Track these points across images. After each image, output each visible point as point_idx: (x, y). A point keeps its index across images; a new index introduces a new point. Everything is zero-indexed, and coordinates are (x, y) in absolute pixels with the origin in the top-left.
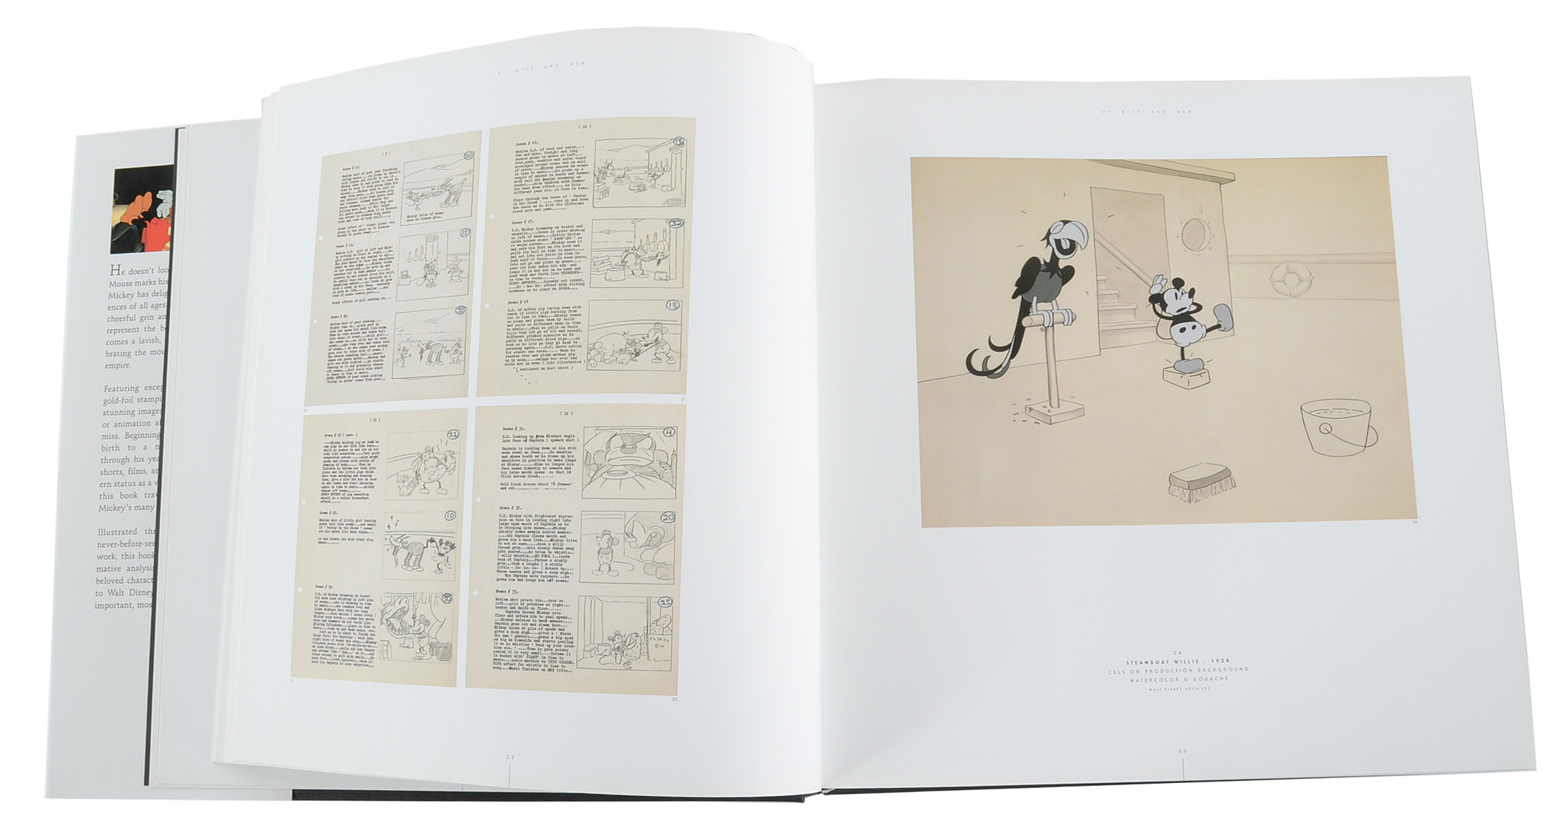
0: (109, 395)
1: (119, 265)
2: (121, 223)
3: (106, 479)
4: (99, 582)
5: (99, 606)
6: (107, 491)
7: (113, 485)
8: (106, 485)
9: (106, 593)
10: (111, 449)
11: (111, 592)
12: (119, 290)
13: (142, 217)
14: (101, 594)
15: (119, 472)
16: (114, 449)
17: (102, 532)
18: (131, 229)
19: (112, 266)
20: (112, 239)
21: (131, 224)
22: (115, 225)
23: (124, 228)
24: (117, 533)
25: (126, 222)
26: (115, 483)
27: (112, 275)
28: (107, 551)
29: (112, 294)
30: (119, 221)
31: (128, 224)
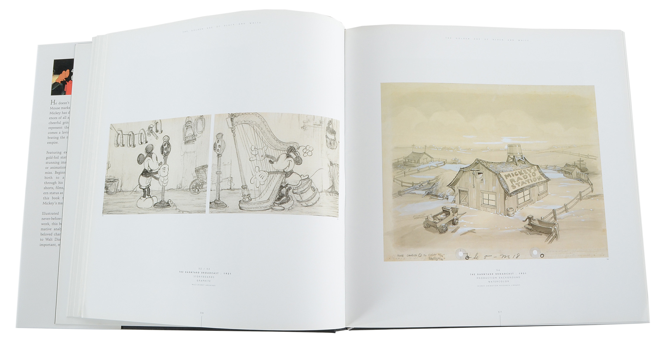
0: (49, 155)
1: (55, 100)
2: (56, 82)
3: (46, 191)
4: (42, 234)
5: (41, 245)
6: (46, 196)
7: (49, 193)
8: (46, 193)
9: (45, 240)
10: (49, 178)
11: (47, 239)
12: (54, 111)
13: (65, 80)
14: (42, 240)
15: (52, 188)
16: (50, 178)
17: (44, 213)
18: (60, 85)
19: (52, 100)
20: (52, 89)
21: (60, 83)
22: (53, 83)
23: (57, 85)
24: (50, 214)
25: (58, 82)
26: (50, 193)
27: (51, 104)
28: (46, 222)
29: (51, 113)
30: (55, 82)
31: (59, 83)
